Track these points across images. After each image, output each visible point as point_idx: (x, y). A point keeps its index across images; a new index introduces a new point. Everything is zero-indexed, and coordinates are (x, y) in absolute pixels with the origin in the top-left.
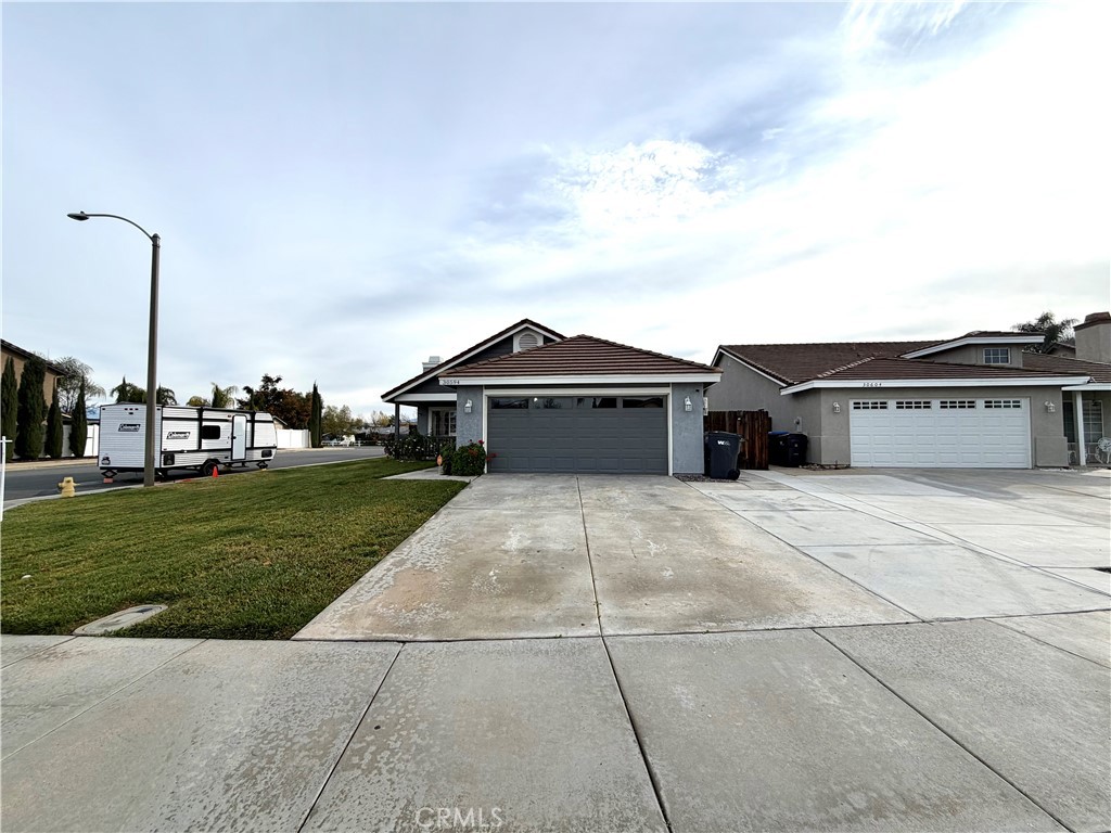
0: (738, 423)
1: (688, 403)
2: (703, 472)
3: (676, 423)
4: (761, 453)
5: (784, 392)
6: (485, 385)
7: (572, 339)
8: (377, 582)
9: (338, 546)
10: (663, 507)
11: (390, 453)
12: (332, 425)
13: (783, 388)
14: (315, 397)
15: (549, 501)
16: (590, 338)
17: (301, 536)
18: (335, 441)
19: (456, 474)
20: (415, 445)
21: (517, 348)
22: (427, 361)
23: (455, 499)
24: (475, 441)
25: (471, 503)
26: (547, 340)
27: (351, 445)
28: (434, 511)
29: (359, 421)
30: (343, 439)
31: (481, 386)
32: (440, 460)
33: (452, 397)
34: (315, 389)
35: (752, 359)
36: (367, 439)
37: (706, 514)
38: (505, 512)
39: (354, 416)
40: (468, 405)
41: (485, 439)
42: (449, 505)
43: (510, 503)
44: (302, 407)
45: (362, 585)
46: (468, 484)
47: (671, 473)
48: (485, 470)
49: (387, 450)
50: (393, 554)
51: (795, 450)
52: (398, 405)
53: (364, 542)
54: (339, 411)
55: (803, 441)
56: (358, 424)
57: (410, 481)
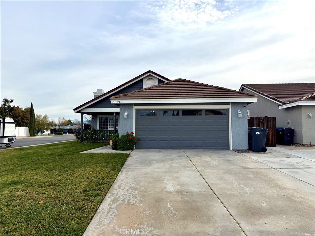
0: (260, 123)
1: (240, 113)
2: (248, 148)
3: (234, 123)
4: (272, 138)
5: (281, 108)
6: (135, 104)
7: (175, 81)
8: (108, 213)
9: (76, 191)
10: (238, 167)
11: (79, 139)
12: (39, 124)
13: (280, 105)
14: (31, 110)
15: (176, 163)
16: (184, 80)
17: (52, 185)
18: (40, 133)
19: (120, 149)
20: (93, 135)
21: (145, 86)
22: (96, 91)
23: (126, 163)
24: (130, 132)
25: (136, 165)
26: (160, 81)
27: (49, 135)
28: (119, 170)
29: (52, 122)
30: (44, 132)
31: (132, 104)
32: (111, 142)
33: (117, 110)
34: (32, 106)
35: (261, 91)
36: (58, 132)
37: (262, 171)
38: (156, 170)
39: (50, 120)
40: (126, 114)
41: (134, 131)
42: (124, 166)
43: (156, 165)
44: (24, 115)
45: (100, 214)
46: (129, 154)
47: (231, 148)
48: (135, 147)
49: (77, 137)
50: (108, 195)
51: (289, 137)
52: (82, 114)
53: (90, 189)
54: (42, 117)
55: (292, 132)
56: (52, 124)
57: (98, 153)
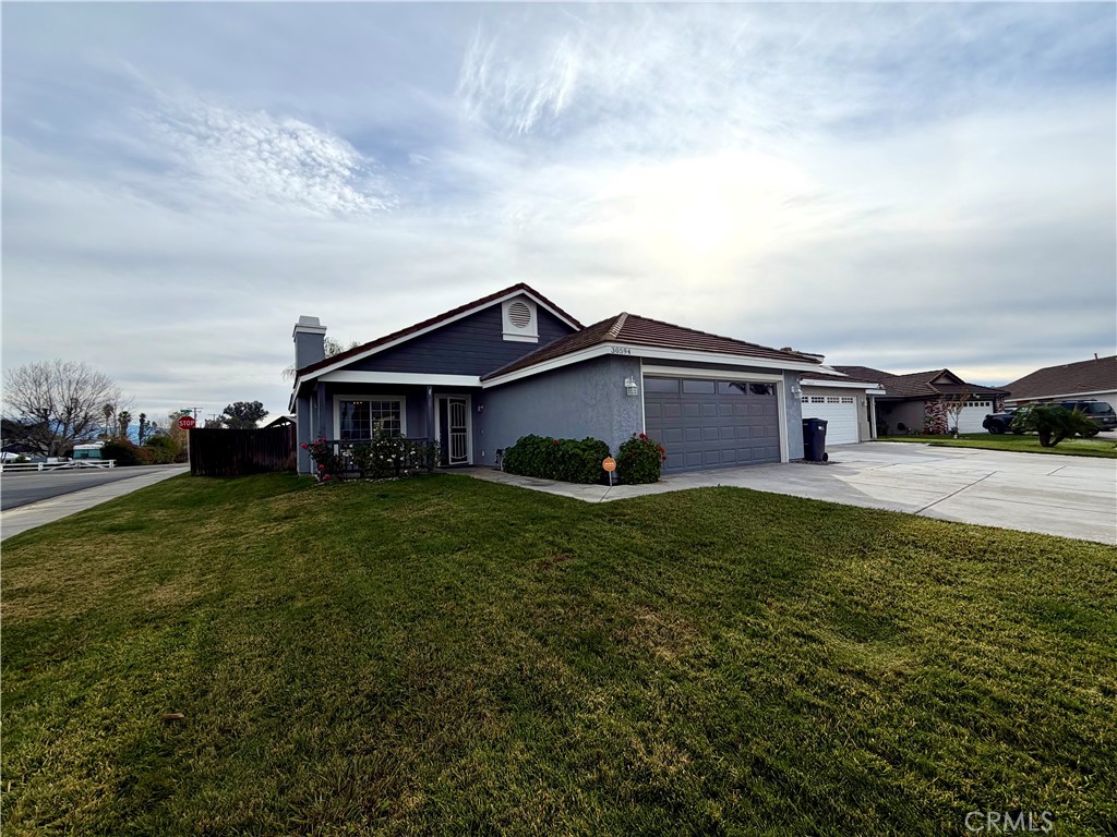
2: (804, 456)
6: (643, 358)
24: (637, 435)
31: (639, 360)
41: (645, 432)
47: (786, 459)
